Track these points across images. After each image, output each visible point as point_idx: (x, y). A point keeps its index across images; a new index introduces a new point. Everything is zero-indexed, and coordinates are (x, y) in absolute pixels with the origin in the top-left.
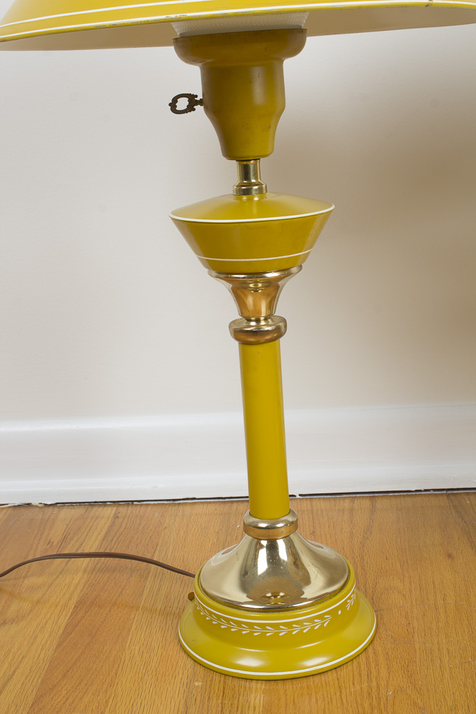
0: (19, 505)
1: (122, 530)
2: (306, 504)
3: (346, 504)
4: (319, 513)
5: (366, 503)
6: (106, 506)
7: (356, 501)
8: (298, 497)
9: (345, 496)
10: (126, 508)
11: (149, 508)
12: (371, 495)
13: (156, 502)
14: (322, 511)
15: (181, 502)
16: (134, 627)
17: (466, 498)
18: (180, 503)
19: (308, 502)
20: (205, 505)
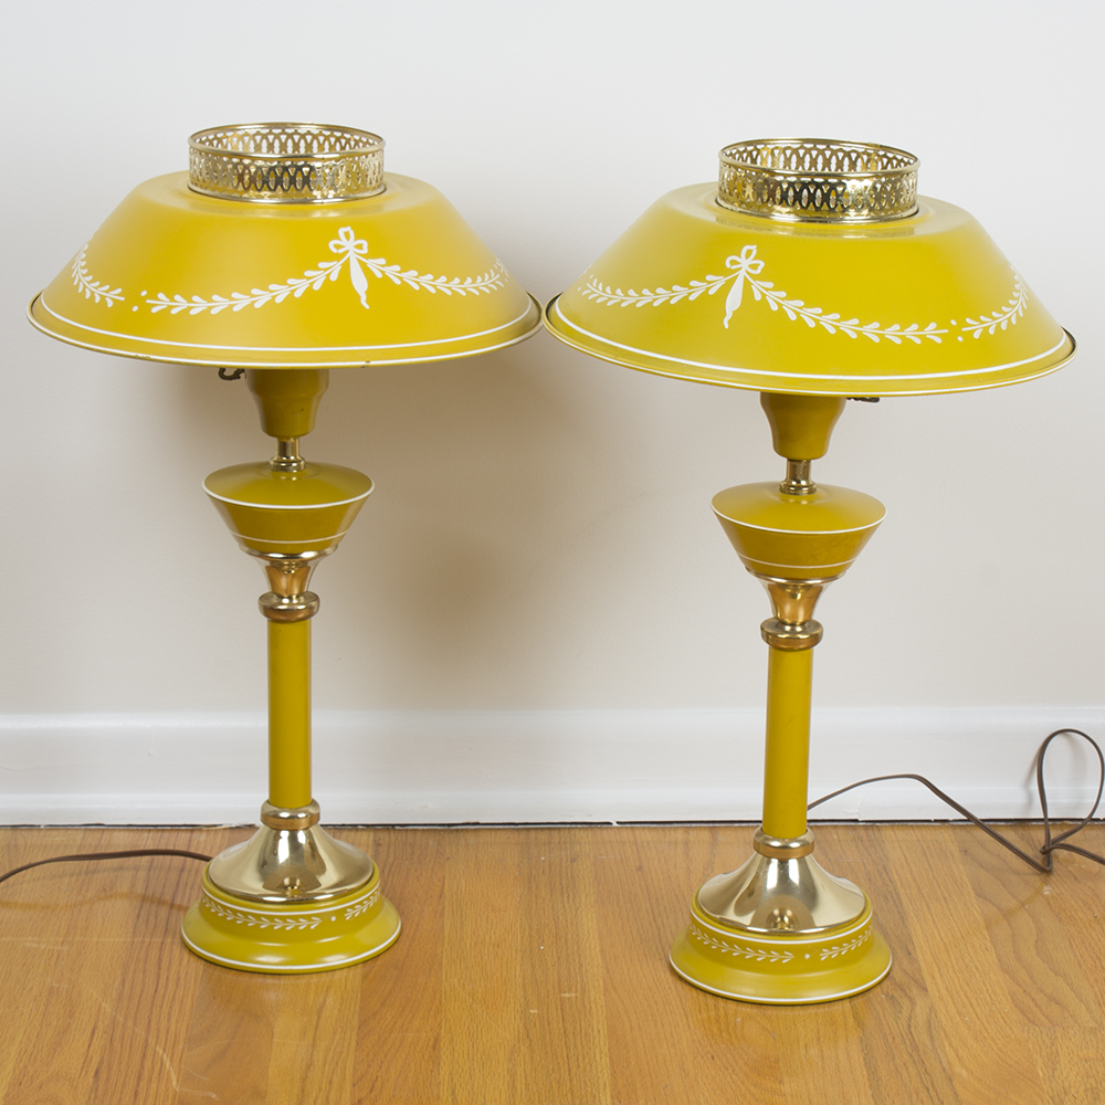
0: (237, 827)
1: (391, 859)
2: (626, 835)
3: (679, 835)
4: (645, 845)
5: (705, 835)
6: (358, 830)
7: (691, 832)
8: (615, 824)
9: (676, 825)
10: (386, 834)
11: (419, 835)
12: (711, 825)
13: (426, 828)
14: (648, 843)
15: (459, 827)
16: (445, 961)
17: (833, 831)
18: (457, 830)
19: (629, 831)
20: (493, 833)
